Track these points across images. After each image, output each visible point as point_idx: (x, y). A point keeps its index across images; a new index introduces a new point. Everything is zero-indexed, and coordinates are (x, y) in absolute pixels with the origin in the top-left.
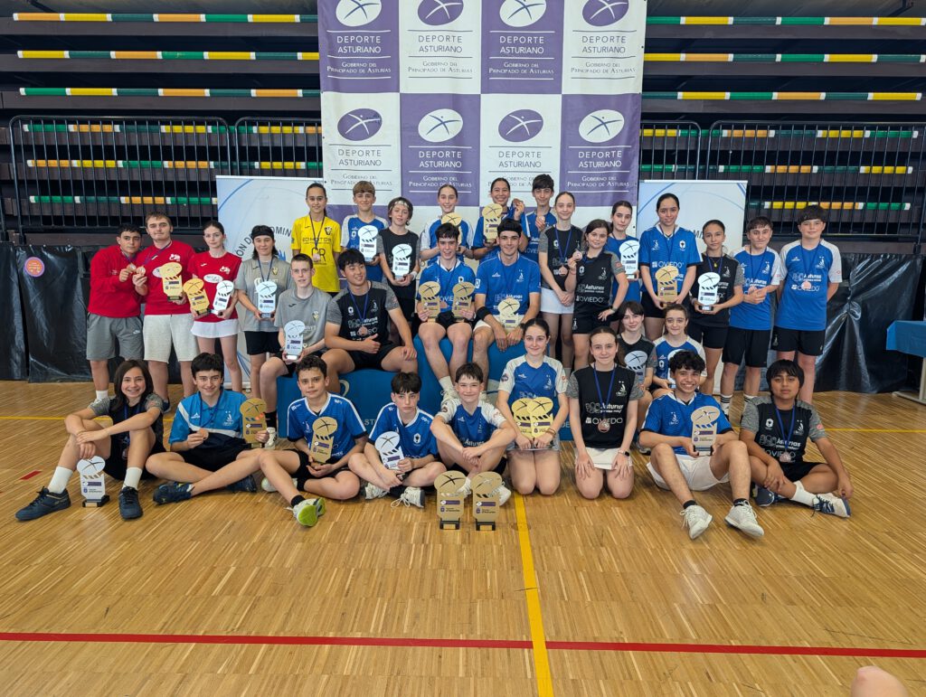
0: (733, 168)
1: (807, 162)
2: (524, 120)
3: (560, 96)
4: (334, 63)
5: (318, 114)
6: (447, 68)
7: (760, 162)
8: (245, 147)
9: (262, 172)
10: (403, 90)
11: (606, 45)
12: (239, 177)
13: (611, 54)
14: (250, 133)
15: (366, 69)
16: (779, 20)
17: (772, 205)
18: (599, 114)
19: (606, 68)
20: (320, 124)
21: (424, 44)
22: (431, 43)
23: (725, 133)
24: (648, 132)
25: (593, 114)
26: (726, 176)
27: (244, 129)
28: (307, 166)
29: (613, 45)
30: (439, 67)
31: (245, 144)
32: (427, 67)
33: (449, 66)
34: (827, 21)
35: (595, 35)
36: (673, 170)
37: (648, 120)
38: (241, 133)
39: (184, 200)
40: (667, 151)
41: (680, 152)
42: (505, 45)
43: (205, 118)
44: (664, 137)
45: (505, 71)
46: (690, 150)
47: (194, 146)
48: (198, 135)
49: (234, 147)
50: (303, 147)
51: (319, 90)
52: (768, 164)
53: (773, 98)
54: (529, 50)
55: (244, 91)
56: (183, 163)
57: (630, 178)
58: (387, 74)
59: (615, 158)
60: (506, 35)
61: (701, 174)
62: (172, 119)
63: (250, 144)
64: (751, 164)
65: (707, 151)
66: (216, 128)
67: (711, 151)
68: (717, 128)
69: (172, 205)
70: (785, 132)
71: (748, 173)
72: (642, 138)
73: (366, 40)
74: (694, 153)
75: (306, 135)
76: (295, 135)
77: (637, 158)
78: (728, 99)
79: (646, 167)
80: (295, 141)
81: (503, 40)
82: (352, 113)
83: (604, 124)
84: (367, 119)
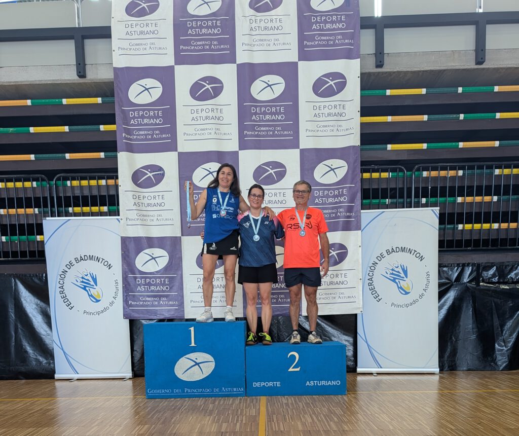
0: (433, 200)
1: (488, 194)
2: (272, 169)
3: (298, 150)
4: (128, 132)
5: (116, 170)
6: (213, 132)
7: (452, 195)
8: (61, 197)
9: (76, 215)
10: (180, 149)
11: (331, 111)
12: (57, 218)
13: (335, 118)
14: (65, 186)
15: (152, 135)
16: (460, 90)
17: (464, 227)
18: (329, 162)
19: (332, 128)
20: (117, 178)
21: (195, 115)
22: (200, 115)
23: (425, 174)
24: (366, 175)
25: (323, 163)
26: (426, 205)
27: (59, 183)
28: (109, 209)
29: (337, 111)
30: (206, 132)
31: (61, 195)
32: (197, 132)
33: (214, 131)
34: (496, 89)
35: (322, 104)
36: (387, 203)
37: (366, 165)
38: (58, 187)
39: (15, 238)
40: (382, 189)
41: (392, 189)
42: (256, 114)
43: (31, 176)
44: (378, 179)
45: (256, 133)
46: (399, 188)
47: (22, 198)
48: (25, 189)
49: (53, 197)
50: (105, 196)
51: (117, 152)
52: (458, 196)
53: (460, 147)
54: (274, 117)
55: (60, 155)
56: (14, 210)
57: (355, 209)
58: (167, 138)
59: (342, 195)
60: (256, 107)
61: (408, 205)
62: (5, 178)
63: (65, 194)
64: (446, 197)
65: (411, 188)
66: (39, 183)
67: (415, 188)
68: (418, 170)
69: (7, 242)
70: (470, 171)
71: (445, 203)
72: (362, 179)
73: (152, 113)
74: (402, 190)
75: (107, 186)
76: (99, 187)
77: (359, 195)
78: (426, 148)
79: (366, 201)
80: (99, 191)
81: (254, 110)
82: (142, 168)
83: (333, 170)
84: (154, 172)
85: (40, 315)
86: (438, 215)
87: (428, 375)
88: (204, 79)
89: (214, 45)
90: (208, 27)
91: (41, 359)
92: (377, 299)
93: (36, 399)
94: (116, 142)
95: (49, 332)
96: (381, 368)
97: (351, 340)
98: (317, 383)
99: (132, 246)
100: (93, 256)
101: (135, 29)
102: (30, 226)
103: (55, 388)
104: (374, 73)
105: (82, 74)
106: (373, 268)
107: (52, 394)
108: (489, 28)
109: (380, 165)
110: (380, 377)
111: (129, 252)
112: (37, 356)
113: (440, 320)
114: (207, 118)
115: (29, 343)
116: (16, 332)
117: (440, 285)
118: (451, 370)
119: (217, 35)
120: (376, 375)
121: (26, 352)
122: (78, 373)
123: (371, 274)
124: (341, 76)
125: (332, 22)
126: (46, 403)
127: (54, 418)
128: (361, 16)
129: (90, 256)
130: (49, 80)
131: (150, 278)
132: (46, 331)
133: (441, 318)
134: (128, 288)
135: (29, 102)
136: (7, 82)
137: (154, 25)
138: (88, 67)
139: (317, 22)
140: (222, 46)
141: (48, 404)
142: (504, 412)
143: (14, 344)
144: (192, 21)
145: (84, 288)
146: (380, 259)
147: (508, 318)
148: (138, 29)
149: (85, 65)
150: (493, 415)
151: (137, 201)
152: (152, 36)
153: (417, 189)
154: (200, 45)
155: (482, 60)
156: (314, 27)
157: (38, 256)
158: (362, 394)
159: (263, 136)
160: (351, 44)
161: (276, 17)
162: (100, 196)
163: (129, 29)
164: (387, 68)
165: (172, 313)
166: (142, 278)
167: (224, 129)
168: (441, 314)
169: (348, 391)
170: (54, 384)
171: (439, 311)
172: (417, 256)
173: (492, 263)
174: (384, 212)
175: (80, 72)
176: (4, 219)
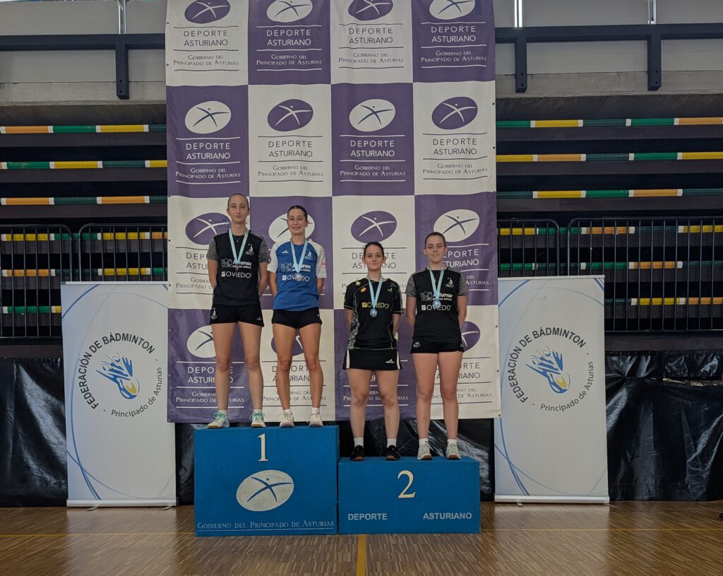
0: (596, 265)
1: (670, 258)
2: (377, 222)
3: (412, 198)
4: (184, 170)
5: (164, 220)
7: (622, 258)
8: (88, 254)
9: (106, 278)
10: (253, 194)
11: (456, 147)
12: (81, 283)
13: (463, 155)
14: (94, 240)
15: (216, 174)
16: (629, 122)
17: (638, 302)
18: (453, 213)
19: (457, 169)
20: (166, 230)
21: (274, 149)
22: (281, 149)
23: (584, 230)
24: (505, 231)
25: (446, 214)
26: (586, 272)
27: (87, 235)
28: (153, 272)
29: (464, 147)
30: (289, 171)
31: (88, 251)
32: (277, 171)
33: (299, 170)
34: (677, 121)
35: (446, 137)
36: (533, 269)
37: (504, 219)
38: (84, 241)
39: (21, 309)
40: (525, 249)
41: (539, 250)
42: (356, 148)
43: (49, 225)
44: (521, 236)
45: (356, 174)
46: (549, 249)
47: (35, 255)
48: (39, 243)
49: (77, 254)
50: (149, 253)
51: (166, 195)
52: (630, 260)
53: (630, 196)
54: (380, 153)
55: (90, 199)
56: (23, 271)
57: (490, 276)
58: (236, 179)
59: (473, 257)
60: (356, 139)
61: (562, 272)
62: (13, 228)
63: (94, 251)
64: (613, 261)
65: (566, 249)
66: (58, 235)
67: (570, 248)
68: (575, 225)
69: (9, 315)
70: (645, 228)
71: (612, 270)
72: (499, 237)
73: (216, 146)
74: (553, 251)
75: (152, 241)
76: (140, 241)
77: (495, 258)
78: (584, 196)
79: (505, 266)
80: (140, 248)
81: (353, 143)
82: (201, 217)
83: (459, 223)
84: (216, 222)
85: (50, 416)
86: (603, 286)
87: (594, 506)
88: (287, 103)
89: (302, 60)
90: (294, 38)
91: (48, 477)
92: (521, 398)
93: (38, 535)
94: (166, 182)
95: (62, 439)
96: (528, 495)
97: (486, 454)
98: (439, 515)
99: (183, 322)
100: (128, 335)
101: (196, 38)
102: (43, 293)
103: (66, 520)
104: (514, 99)
105: (123, 94)
106: (514, 356)
107: (62, 528)
108: (665, 44)
109: (523, 218)
110: (526, 509)
111: (178, 330)
112: (42, 473)
113: (609, 429)
114: (290, 153)
115: (32, 455)
116: (15, 439)
117: (608, 381)
118: (626, 500)
119: (306, 47)
120: (521, 505)
121: (28, 468)
122: (100, 499)
123: (512, 364)
124: (470, 102)
125: (458, 34)
126: (52, 541)
127: (63, 563)
128: (496, 26)
129: (124, 334)
130: (79, 101)
131: (207, 366)
132: (57, 438)
133: (611, 426)
134: (175, 379)
135: (50, 129)
136: (21, 103)
137: (222, 33)
138: (132, 87)
139: (438, 34)
140: (312, 62)
141: (55, 542)
142: (704, 560)
143: (11, 456)
144: (272, 30)
145: (114, 379)
146: (524, 344)
147: (703, 427)
148: (201, 38)
149: (129, 82)
150: (688, 565)
151: (192, 261)
152: (219, 47)
153: (574, 250)
154: (283, 60)
155: (658, 85)
156: (434, 39)
157: (52, 333)
158: (502, 532)
159: (366, 178)
160: (482, 62)
161: (384, 26)
162: (142, 254)
163: (190, 38)
164: (530, 93)
165: (236, 414)
166: (195, 365)
167: (313, 168)
168: (610, 420)
169: (482, 528)
170: (66, 514)
171: (607, 416)
172: (576, 340)
173: (678, 351)
174: (529, 280)
175: (121, 92)
176: (8, 283)
